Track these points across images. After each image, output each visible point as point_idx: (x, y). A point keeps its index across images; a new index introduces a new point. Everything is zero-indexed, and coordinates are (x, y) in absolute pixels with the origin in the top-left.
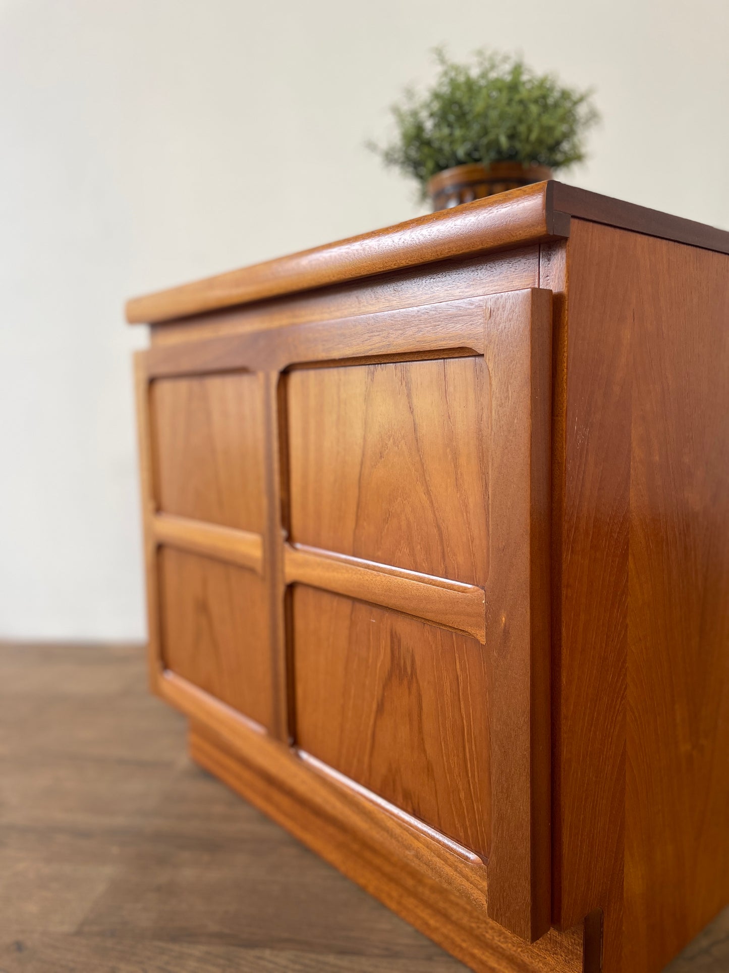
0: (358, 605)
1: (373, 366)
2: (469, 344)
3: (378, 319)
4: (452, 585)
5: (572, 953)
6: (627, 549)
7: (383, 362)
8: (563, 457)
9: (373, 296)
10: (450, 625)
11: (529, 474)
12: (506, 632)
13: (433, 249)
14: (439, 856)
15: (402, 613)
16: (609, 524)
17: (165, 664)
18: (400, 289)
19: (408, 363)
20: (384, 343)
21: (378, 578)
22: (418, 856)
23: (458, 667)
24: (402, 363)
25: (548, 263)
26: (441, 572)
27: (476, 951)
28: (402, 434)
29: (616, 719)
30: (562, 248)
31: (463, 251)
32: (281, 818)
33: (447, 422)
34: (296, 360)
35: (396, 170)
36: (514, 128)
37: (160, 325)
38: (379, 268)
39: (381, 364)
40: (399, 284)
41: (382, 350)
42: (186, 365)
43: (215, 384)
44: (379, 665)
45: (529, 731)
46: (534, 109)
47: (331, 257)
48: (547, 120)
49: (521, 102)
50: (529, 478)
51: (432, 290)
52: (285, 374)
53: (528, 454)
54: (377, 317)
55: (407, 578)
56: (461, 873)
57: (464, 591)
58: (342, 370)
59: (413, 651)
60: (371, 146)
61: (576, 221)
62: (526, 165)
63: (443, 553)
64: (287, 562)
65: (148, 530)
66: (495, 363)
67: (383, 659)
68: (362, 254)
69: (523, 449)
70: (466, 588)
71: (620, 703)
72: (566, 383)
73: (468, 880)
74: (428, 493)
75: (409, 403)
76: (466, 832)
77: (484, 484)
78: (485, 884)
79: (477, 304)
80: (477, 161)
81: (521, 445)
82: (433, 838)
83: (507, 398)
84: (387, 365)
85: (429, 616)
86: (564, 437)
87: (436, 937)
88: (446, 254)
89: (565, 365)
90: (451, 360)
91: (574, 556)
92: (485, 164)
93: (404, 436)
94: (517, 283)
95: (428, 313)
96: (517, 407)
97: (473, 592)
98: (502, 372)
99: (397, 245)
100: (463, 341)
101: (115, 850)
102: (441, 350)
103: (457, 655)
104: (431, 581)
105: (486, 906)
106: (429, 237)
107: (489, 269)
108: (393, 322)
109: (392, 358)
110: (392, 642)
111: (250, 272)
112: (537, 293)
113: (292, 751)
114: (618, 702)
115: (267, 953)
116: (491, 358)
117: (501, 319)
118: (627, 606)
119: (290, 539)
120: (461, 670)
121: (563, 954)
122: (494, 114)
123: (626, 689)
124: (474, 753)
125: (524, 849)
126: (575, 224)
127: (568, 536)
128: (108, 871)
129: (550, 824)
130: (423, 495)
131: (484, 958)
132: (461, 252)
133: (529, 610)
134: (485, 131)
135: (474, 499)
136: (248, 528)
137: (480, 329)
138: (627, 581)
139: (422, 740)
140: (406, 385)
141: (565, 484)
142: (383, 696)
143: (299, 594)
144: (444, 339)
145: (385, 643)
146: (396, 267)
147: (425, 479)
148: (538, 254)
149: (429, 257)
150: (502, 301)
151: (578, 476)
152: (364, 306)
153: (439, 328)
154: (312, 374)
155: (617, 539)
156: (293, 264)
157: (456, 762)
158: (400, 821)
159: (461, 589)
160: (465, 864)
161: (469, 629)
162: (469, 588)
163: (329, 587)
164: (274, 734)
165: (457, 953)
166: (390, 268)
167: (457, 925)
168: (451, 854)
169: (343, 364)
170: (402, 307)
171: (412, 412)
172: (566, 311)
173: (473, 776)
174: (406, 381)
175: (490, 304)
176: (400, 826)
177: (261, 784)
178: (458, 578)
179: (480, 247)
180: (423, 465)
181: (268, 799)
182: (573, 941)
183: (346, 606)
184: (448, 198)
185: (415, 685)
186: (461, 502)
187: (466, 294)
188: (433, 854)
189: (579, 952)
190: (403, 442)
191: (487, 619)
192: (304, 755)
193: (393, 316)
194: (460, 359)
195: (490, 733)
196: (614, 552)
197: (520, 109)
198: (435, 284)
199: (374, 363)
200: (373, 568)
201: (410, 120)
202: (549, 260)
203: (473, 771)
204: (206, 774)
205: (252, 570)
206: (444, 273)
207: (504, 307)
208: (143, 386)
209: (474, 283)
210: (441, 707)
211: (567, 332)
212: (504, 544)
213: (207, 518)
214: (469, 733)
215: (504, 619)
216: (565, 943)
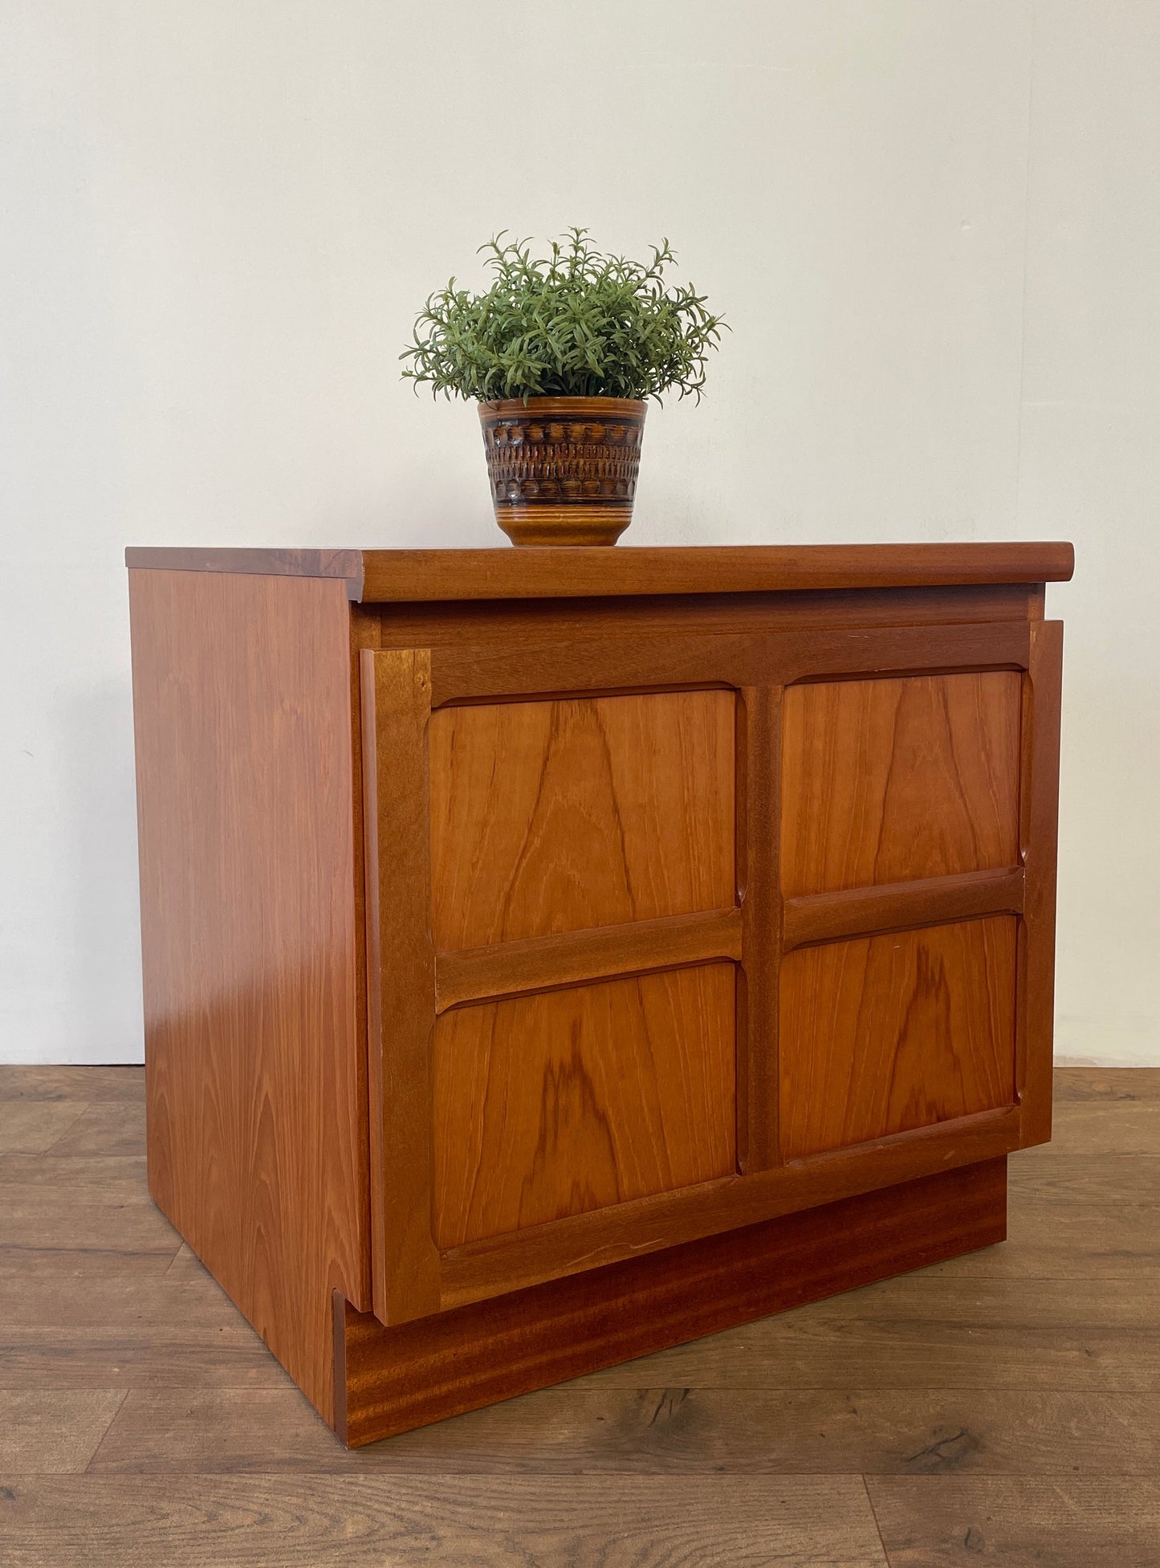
12: (1041, 895)
23: (986, 948)
59: (942, 957)
67: (907, 982)
75: (946, 713)
76: (989, 1096)
103: (985, 938)
110: (919, 959)
120: (989, 950)
124: (998, 1018)
139: (949, 1040)
142: (907, 1021)
145: (911, 963)
171: (948, 722)
173: (997, 1039)
183: (861, 946)
185: (943, 989)
203: (997, 1036)
214: (994, 1004)
215: (1039, 885)
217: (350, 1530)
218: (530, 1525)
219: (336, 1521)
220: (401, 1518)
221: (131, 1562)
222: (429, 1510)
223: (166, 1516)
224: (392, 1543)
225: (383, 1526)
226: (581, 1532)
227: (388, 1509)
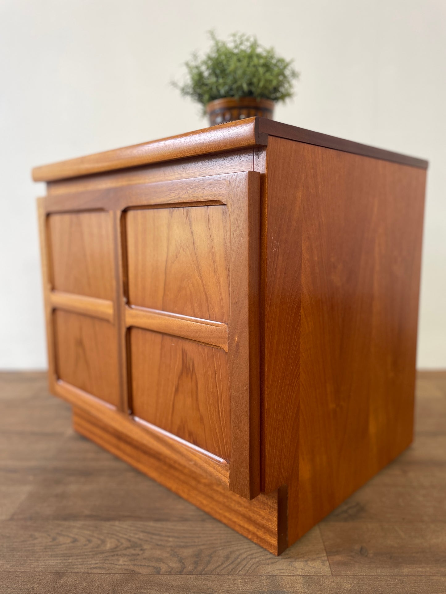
0: (165, 337)
1: (172, 209)
2: (219, 198)
3: (174, 184)
4: (212, 323)
5: (273, 508)
6: (300, 304)
7: (177, 207)
8: (265, 257)
9: (172, 171)
10: (211, 344)
11: (248, 265)
12: (238, 345)
13: (201, 148)
14: (206, 462)
15: (187, 339)
16: (290, 291)
17: (59, 377)
18: (186, 168)
19: (190, 208)
20: (177, 197)
21: (175, 322)
22: (196, 464)
23: (215, 365)
24: (187, 208)
25: (258, 158)
26: (207, 317)
27: (227, 514)
28: (187, 245)
29: (294, 389)
30: (264, 151)
31: (216, 150)
32: (126, 458)
33: (210, 239)
34: (130, 204)
35: (188, 98)
36: (251, 79)
37: (52, 183)
38: (174, 157)
39: (176, 208)
40: (185, 165)
41: (176, 200)
42: (68, 206)
43: (85, 217)
44: (176, 367)
45: (248, 394)
46: (261, 70)
47: (148, 149)
48: (268, 76)
49: (255, 66)
50: (248, 267)
51: (202, 169)
52: (125, 212)
53: (247, 255)
54: (173, 182)
55: (190, 321)
56: (217, 470)
57: (218, 326)
58: (156, 210)
59: (193, 358)
60: (174, 84)
61: (271, 137)
62: (258, 99)
63: (208, 306)
64: (127, 315)
65: (47, 301)
66: (232, 209)
67: (178, 365)
68: (165, 148)
69: (245, 253)
70: (219, 324)
71: (297, 381)
72: (267, 219)
73: (220, 473)
74: (200, 276)
75: (190, 229)
76: (219, 449)
77: (228, 271)
78: (228, 474)
79: (223, 178)
80: (233, 96)
81: (244, 251)
82: (203, 454)
83: (237, 227)
84: (179, 208)
85: (201, 340)
86: (266, 247)
87: (207, 509)
88: (207, 151)
89: (266, 210)
90: (211, 206)
91: (271, 307)
92: (236, 98)
93: (188, 247)
94: (244, 168)
95: (199, 181)
96: (242, 231)
97: (222, 326)
98: (235, 213)
99: (183, 145)
100: (217, 197)
101: (31, 478)
102: (205, 201)
103: (215, 359)
104: (202, 322)
105: (228, 484)
106: (199, 142)
107: (230, 159)
108: (181, 186)
109: (181, 205)
110: (183, 355)
111: (104, 156)
112: (251, 174)
113: (130, 417)
114: (296, 381)
115: (117, 523)
116: (230, 206)
117: (234, 186)
118: (300, 333)
119: (128, 303)
120: (217, 367)
121: (268, 509)
122: (239, 72)
123: (299, 375)
124: (223, 408)
125: (246, 453)
126: (271, 139)
127: (268, 297)
128: (27, 489)
129: (259, 441)
130: (198, 277)
131: (231, 517)
132: (215, 151)
133: (248, 334)
134: (235, 81)
135: (223, 280)
136: (105, 298)
137: (225, 191)
138: (300, 320)
139: (198, 405)
140: (189, 219)
141: (267, 271)
142: (178, 384)
143: (134, 333)
144: (207, 196)
145: (179, 355)
146: (183, 156)
147: (199, 269)
148: (253, 153)
149: (200, 152)
150: (235, 177)
151: (273, 266)
152: (167, 176)
153: (204, 190)
154: (139, 212)
155: (294, 299)
156: (128, 152)
157: (214, 414)
158: (186, 448)
159: (216, 325)
160: (219, 465)
161: (220, 345)
162: (220, 325)
163: (150, 328)
164: (121, 410)
165: (218, 516)
166: (180, 157)
167: (218, 502)
168: (212, 461)
169: (156, 207)
170: (187, 178)
171: (192, 234)
172: (267, 183)
173: (223, 420)
174: (188, 217)
175: (229, 179)
176: (187, 450)
177: (114, 441)
178: (215, 319)
179: (224, 149)
180: (198, 261)
181: (118, 448)
182: (273, 501)
183: (159, 338)
184: (217, 115)
185: (194, 377)
186: (217, 281)
187: (219, 172)
188: (203, 462)
189: (275, 507)
190: (188, 250)
191: (228, 339)
192: (137, 419)
193: (182, 182)
194: (215, 206)
195: (231, 397)
196: (293, 306)
197: (253, 69)
198: (204, 166)
199: (172, 207)
200: (173, 317)
201: (195, 71)
202: (258, 157)
203: (223, 418)
204: (84, 438)
205: (107, 321)
206: (208, 161)
207: (236, 180)
208: (43, 218)
209: (222, 166)
210: (207, 387)
211: (267, 193)
212: (236, 301)
213: (81, 292)
214: (221, 399)
215: (236, 339)
216: (269, 503)
217: (108, 546)
218: (182, 544)
219: (103, 542)
220: (129, 541)
221: (18, 558)
222: (141, 537)
223: (36, 539)
224: (124, 552)
225: (122, 544)
226: (202, 547)
227: (125, 537)
